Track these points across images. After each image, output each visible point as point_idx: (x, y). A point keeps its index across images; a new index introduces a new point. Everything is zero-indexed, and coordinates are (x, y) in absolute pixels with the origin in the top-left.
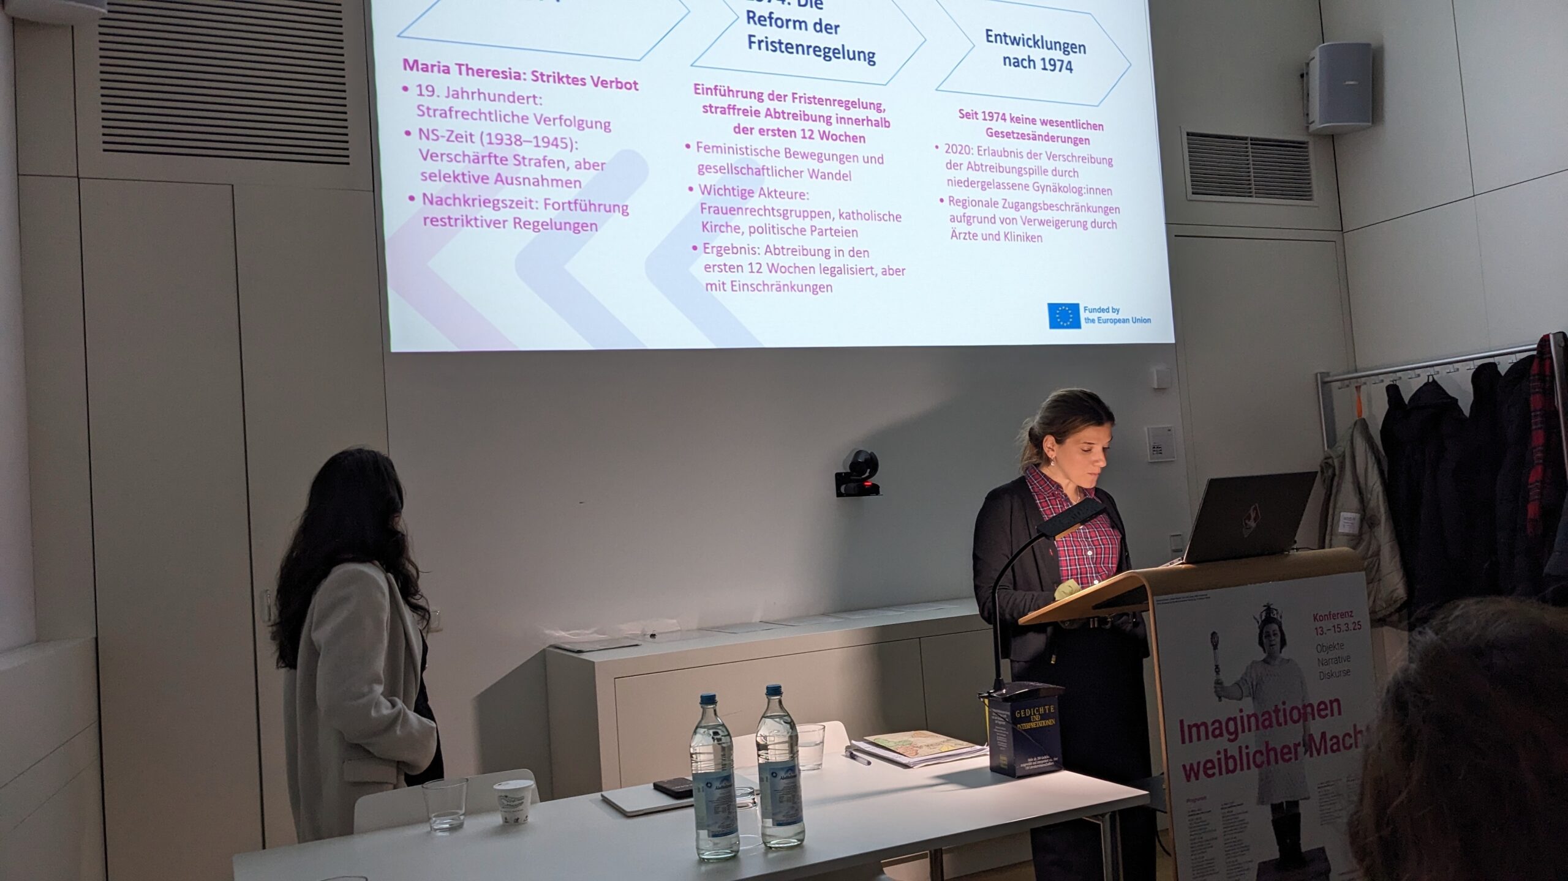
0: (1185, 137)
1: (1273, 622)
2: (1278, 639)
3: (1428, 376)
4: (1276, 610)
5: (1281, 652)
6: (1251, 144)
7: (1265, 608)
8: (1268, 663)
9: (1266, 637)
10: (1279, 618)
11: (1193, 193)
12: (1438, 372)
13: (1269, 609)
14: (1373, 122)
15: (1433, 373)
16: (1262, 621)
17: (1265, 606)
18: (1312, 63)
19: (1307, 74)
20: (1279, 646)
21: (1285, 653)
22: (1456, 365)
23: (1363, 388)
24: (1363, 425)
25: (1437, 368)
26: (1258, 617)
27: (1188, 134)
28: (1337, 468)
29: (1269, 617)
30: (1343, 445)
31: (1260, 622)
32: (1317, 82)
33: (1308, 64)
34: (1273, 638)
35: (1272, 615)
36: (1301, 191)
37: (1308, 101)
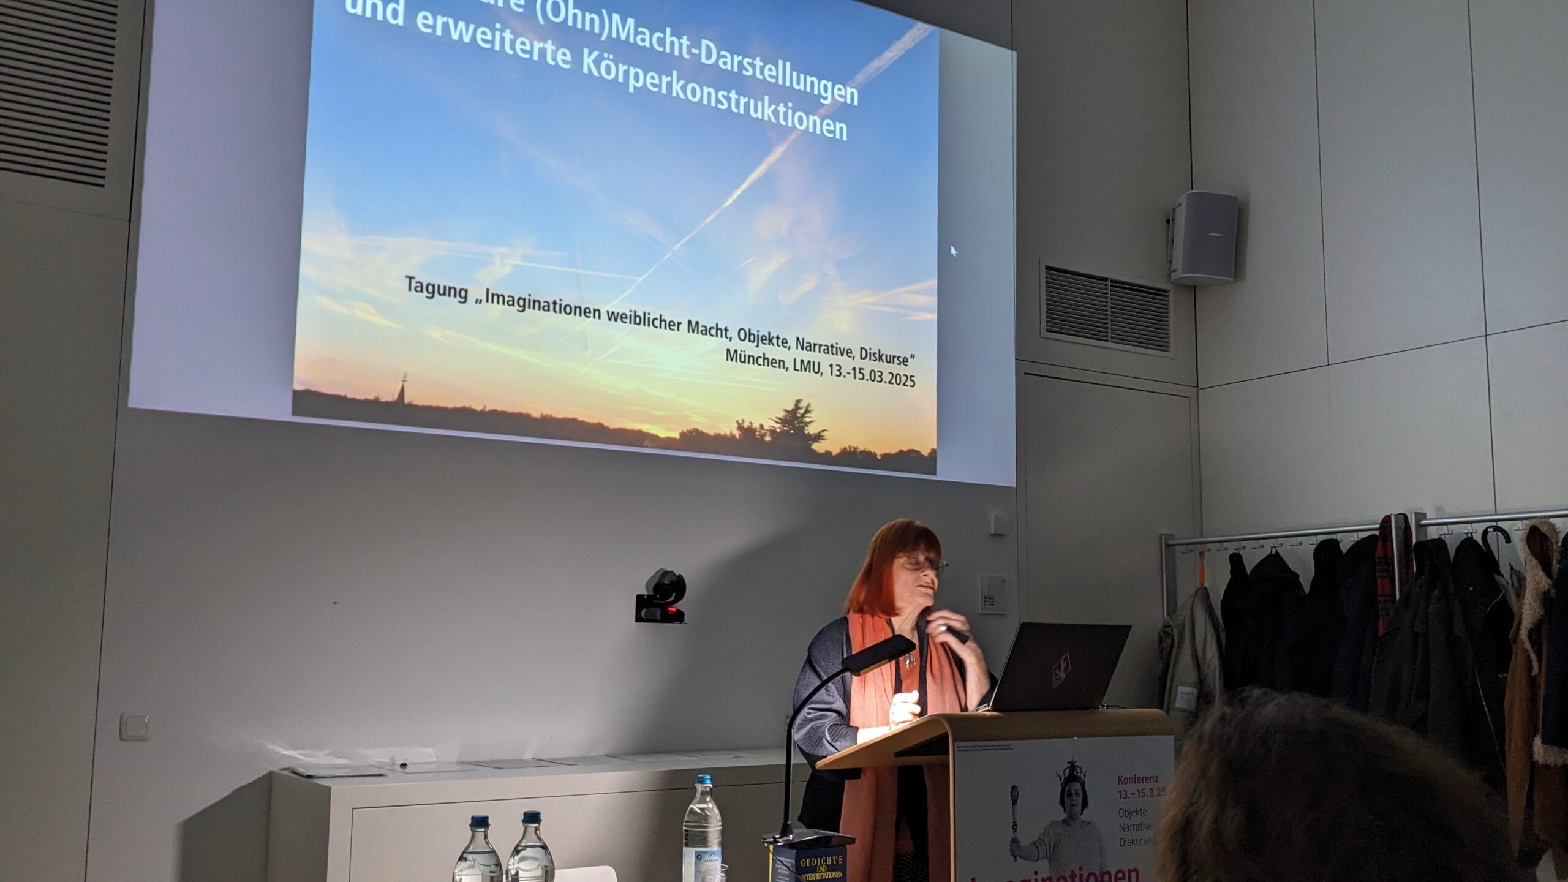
0: (1043, 270)
1: (1078, 781)
2: (1080, 799)
3: (1272, 548)
4: (1080, 768)
5: (1082, 814)
6: (1112, 286)
7: (1069, 765)
8: (1068, 825)
9: (1067, 796)
10: (1082, 777)
11: (1047, 331)
12: (1282, 545)
13: (1072, 766)
14: (1235, 277)
15: (1276, 546)
16: (1065, 779)
17: (1069, 763)
18: (1178, 209)
19: (1173, 220)
20: (1080, 808)
21: (1087, 815)
22: (1300, 539)
23: (1206, 553)
24: (1204, 594)
25: (1281, 540)
26: (1061, 774)
27: (1047, 268)
28: (1176, 637)
29: (1072, 777)
30: (1183, 614)
31: (1063, 779)
32: (1183, 228)
33: (1174, 210)
34: (1075, 797)
35: (1075, 773)
36: (1158, 340)
37: (1173, 246)
